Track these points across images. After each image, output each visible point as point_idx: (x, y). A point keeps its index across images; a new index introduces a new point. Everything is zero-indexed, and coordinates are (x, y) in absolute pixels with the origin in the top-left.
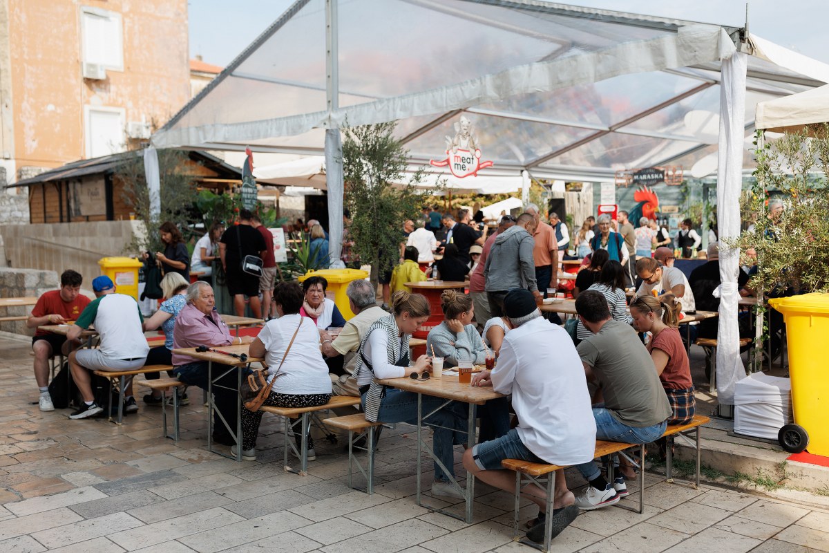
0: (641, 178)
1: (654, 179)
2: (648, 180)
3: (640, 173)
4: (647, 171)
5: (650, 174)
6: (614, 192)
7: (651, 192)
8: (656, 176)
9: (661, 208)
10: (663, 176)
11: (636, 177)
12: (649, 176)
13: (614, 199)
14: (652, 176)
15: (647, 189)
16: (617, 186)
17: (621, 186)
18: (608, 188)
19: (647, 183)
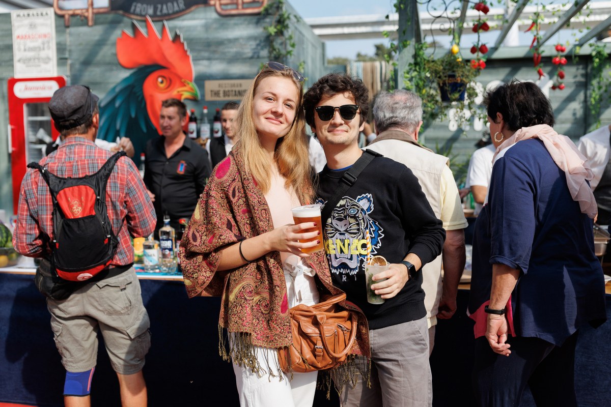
6: (53, 39)
13: (56, 61)
15: (156, 28)
16: (61, 21)
17: (74, 20)
18: (32, 26)
19: (155, 9)
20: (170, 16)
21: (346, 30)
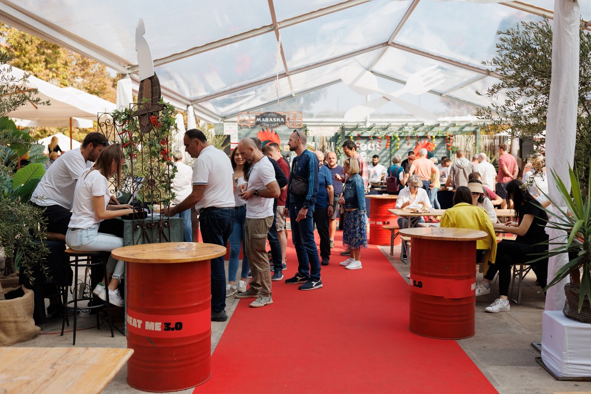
0: (263, 120)
1: (276, 122)
2: (270, 123)
3: (262, 116)
4: (269, 115)
5: (273, 117)
6: (237, 132)
7: (274, 133)
8: (278, 120)
9: (283, 147)
10: (285, 120)
11: (259, 120)
12: (271, 120)
13: (237, 138)
14: (274, 119)
15: (270, 130)
16: (240, 127)
17: (244, 127)
18: (230, 128)
19: (270, 125)
20: (274, 127)
21: (313, 124)
